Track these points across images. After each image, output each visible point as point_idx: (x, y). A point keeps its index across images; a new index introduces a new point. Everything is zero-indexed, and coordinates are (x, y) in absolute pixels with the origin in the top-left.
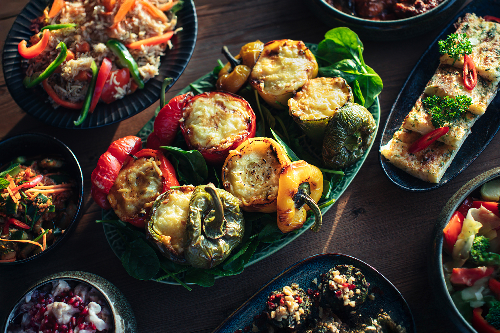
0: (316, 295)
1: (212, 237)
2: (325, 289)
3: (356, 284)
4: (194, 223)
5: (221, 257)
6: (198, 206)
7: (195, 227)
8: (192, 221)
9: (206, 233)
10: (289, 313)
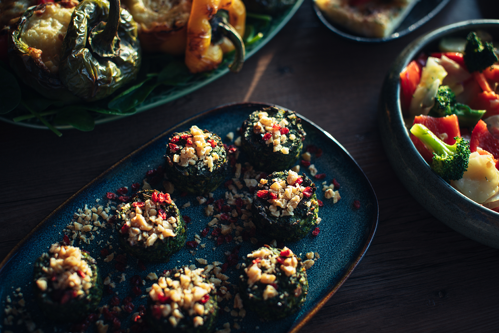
0: (232, 150)
1: (99, 54)
2: (248, 133)
3: (290, 128)
4: (79, 27)
5: (108, 82)
6: (85, 10)
7: (80, 32)
8: (75, 24)
9: (92, 47)
10: (199, 158)
